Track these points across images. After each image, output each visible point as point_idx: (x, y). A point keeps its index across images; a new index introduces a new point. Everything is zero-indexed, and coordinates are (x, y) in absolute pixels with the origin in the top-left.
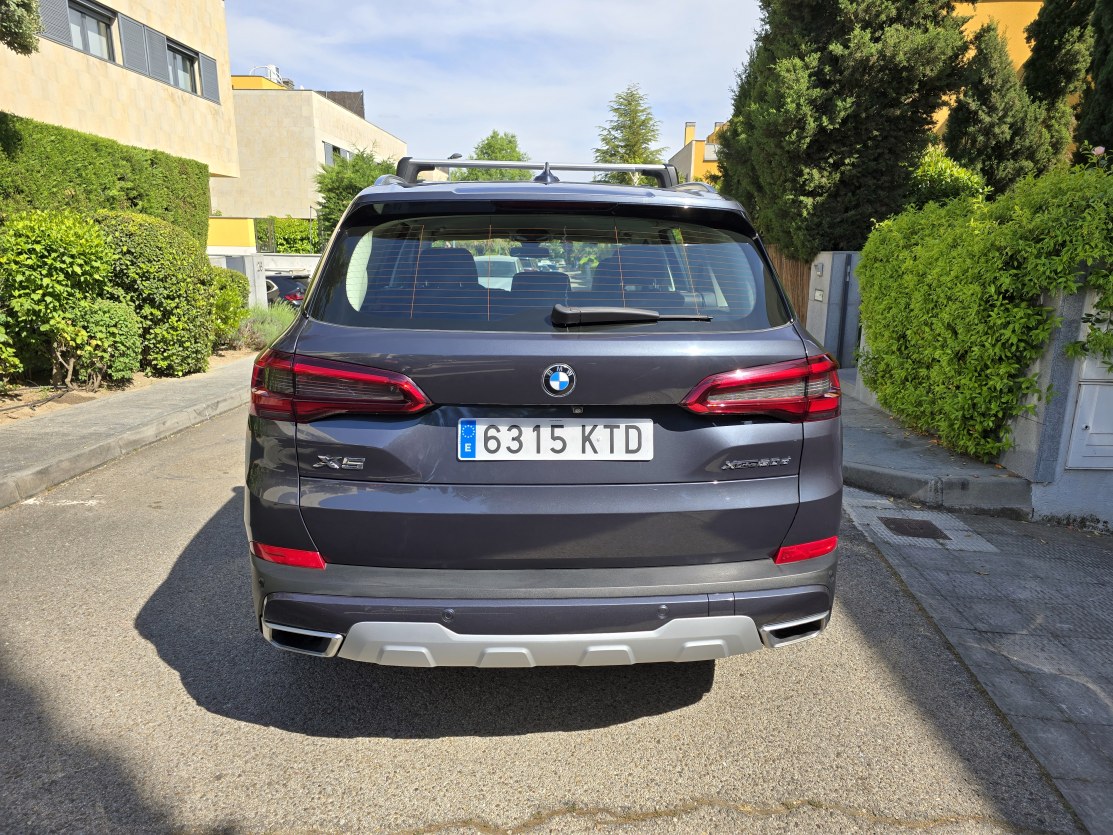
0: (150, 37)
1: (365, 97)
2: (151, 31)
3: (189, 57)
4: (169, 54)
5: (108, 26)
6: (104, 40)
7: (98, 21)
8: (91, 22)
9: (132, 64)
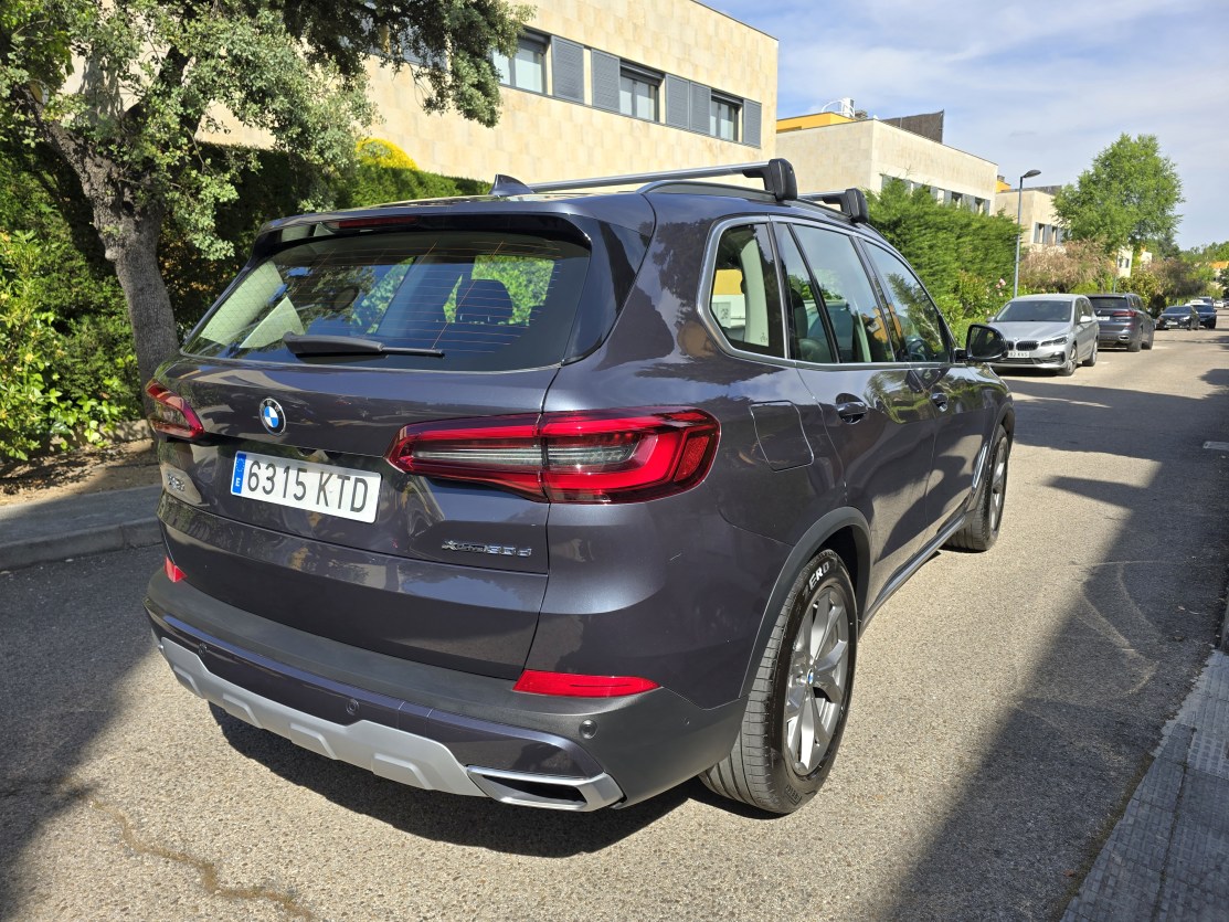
0: (695, 92)
1: (945, 118)
2: (696, 85)
3: (733, 104)
4: (713, 105)
5: (657, 88)
6: (652, 101)
7: (650, 85)
8: (642, 87)
9: (675, 121)
